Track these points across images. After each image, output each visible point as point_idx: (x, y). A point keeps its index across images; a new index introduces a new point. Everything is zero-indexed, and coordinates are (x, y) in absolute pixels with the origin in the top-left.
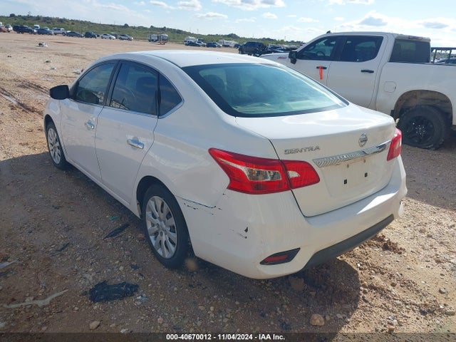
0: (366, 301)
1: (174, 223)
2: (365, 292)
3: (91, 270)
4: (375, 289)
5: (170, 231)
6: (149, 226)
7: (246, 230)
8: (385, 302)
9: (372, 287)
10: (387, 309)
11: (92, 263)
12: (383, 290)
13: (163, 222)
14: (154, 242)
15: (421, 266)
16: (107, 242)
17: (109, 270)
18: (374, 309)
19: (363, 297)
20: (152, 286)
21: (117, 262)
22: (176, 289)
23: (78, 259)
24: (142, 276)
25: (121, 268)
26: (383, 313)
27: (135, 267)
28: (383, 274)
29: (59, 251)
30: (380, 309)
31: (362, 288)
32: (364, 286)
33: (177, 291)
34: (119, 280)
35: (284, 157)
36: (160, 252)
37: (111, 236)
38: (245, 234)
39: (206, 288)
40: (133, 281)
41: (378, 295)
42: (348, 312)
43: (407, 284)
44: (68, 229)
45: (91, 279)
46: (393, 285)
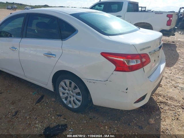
0: (162, 109)
1: (79, 91)
2: (160, 105)
3: (37, 122)
4: (163, 103)
5: (76, 95)
6: (61, 95)
7: (127, 89)
8: (169, 107)
9: (161, 102)
10: (171, 110)
11: (36, 119)
12: (165, 102)
13: (71, 92)
14: (65, 102)
15: (171, 90)
16: (38, 106)
17: (47, 120)
18: (167, 111)
19: (161, 107)
20: (73, 123)
21: (49, 115)
22: (85, 122)
23: (27, 118)
24: (66, 119)
25: (53, 118)
26: (171, 112)
27: (60, 116)
28: (161, 96)
29: (14, 116)
30: (168, 111)
31: (158, 104)
32: (158, 102)
33: (86, 123)
34: (55, 124)
35: (140, 52)
36: (70, 106)
37: (38, 102)
38: (126, 91)
39: (98, 118)
40: (63, 123)
41: (165, 105)
42: (159, 115)
43: (171, 98)
44: (13, 103)
45: (40, 126)
46: (167, 100)
